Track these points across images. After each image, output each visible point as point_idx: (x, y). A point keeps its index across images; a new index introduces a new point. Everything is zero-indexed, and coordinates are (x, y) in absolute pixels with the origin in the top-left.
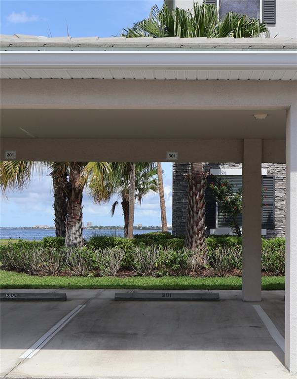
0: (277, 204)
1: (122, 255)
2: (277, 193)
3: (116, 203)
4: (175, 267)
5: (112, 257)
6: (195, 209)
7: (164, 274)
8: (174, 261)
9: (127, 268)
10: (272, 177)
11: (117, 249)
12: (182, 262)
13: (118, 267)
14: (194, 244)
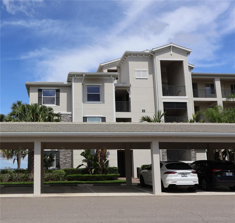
0: (60, 160)
1: (9, 176)
2: (60, 156)
3: (15, 159)
4: (24, 179)
5: (7, 176)
6: (32, 162)
7: (21, 181)
8: (24, 177)
9: (11, 180)
10: (59, 151)
11: (8, 174)
12: (27, 177)
13: (8, 180)
14: (32, 172)
